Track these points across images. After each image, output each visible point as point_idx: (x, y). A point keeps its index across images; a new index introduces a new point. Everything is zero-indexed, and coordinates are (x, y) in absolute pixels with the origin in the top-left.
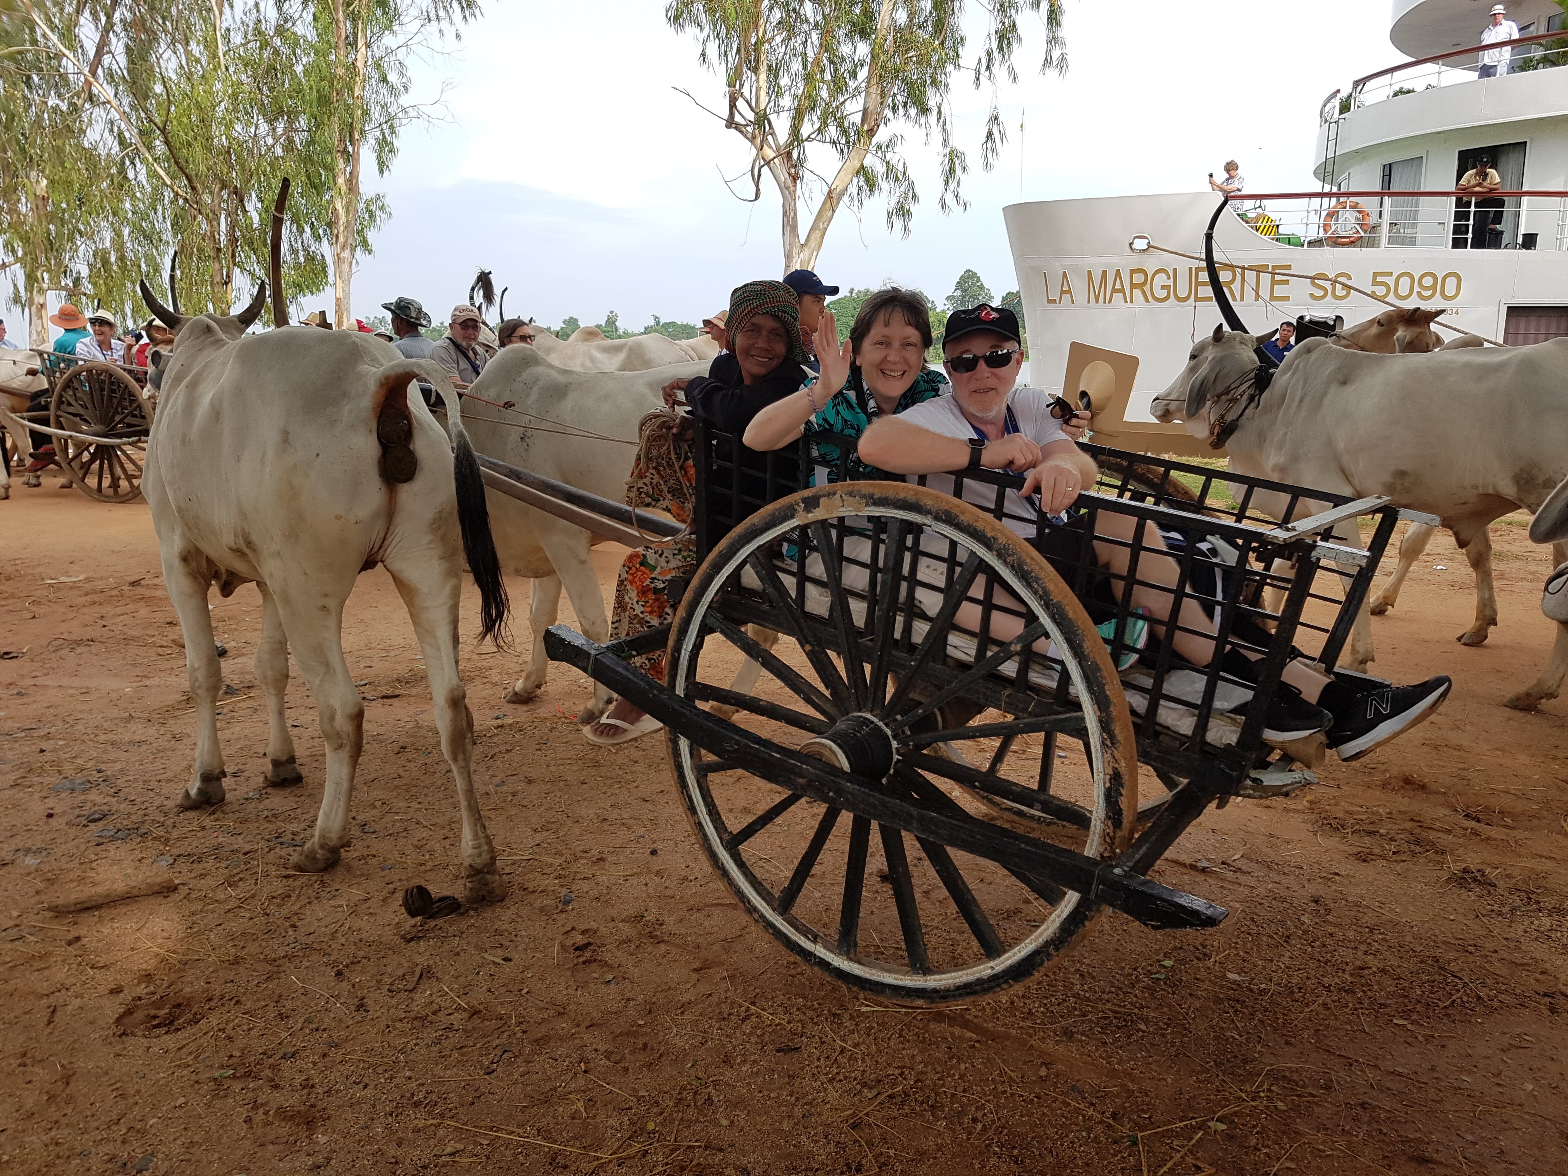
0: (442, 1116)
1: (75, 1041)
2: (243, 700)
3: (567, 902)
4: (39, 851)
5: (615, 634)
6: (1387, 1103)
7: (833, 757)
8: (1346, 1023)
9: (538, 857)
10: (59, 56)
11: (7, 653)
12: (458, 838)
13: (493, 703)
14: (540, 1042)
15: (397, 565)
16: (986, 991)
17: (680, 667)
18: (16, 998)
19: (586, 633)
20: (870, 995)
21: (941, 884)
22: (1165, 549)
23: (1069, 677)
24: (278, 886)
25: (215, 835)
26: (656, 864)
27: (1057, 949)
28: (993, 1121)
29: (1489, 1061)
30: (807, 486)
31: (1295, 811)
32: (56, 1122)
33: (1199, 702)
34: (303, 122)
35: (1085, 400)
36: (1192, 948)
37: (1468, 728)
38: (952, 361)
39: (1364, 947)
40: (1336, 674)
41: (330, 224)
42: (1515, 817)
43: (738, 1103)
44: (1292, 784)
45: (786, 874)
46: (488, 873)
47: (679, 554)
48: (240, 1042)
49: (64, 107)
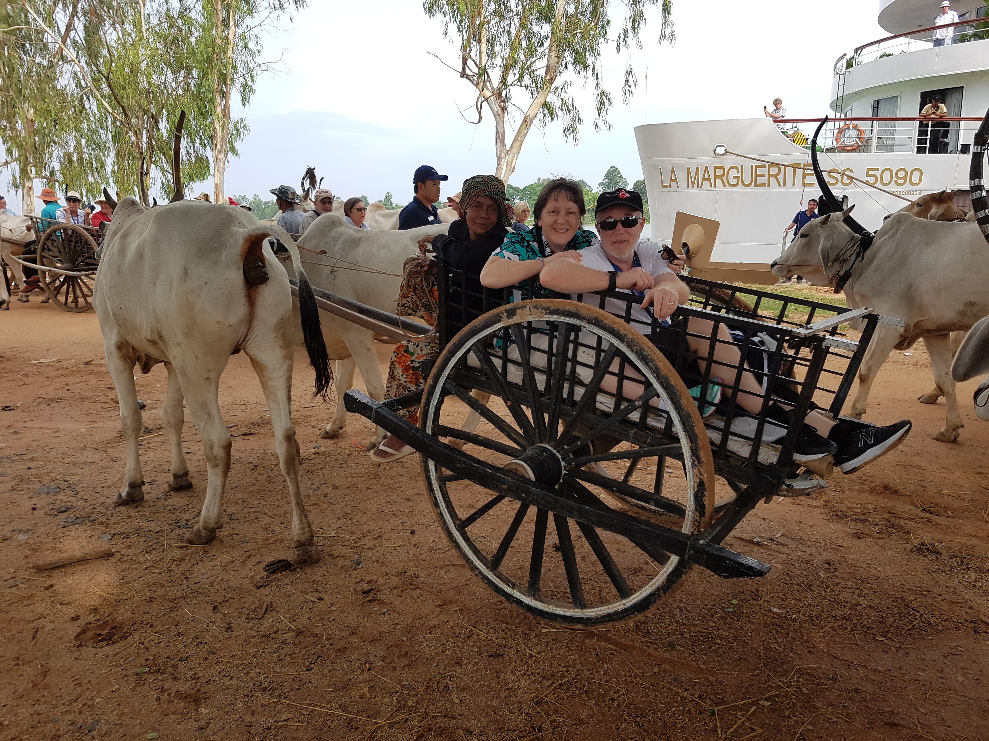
0: (279, 696)
1: (49, 650)
2: (156, 437)
3: (358, 564)
4: (27, 531)
5: (387, 395)
6: (870, 688)
7: (524, 472)
8: (846, 639)
9: (340, 535)
10: (43, 32)
11: (7, 407)
12: (290, 523)
13: (312, 438)
14: (341, 651)
15: (253, 352)
16: (620, 619)
17: (429, 415)
18: (12, 623)
19: (371, 394)
20: (547, 621)
21: (593, 552)
22: (731, 341)
23: (672, 422)
24: (177, 553)
25: (138, 521)
26: (414, 539)
27: (665, 592)
28: (624, 700)
29: (935, 663)
30: (508, 302)
31: (816, 507)
32: (38, 701)
33: (753, 437)
34: (195, 74)
35: (686, 248)
36: (750, 593)
37: (925, 454)
38: (601, 223)
39: (858, 592)
40: (839, 419)
41: (211, 137)
42: (954, 511)
43: (465, 689)
44: (811, 488)
45: (496, 546)
46: (308, 545)
47: (429, 345)
48: (153, 651)
49: (45, 63)
